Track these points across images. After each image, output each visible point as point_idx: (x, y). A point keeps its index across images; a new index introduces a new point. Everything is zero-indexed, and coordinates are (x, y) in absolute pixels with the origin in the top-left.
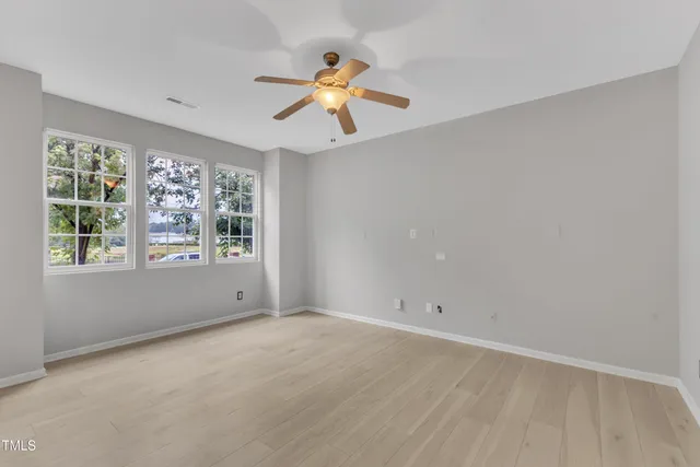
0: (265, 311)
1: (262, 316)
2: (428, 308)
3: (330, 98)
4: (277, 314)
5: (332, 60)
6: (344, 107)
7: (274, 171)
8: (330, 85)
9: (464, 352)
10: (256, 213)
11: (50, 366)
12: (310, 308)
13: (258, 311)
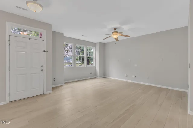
0: (96, 77)
1: (95, 78)
2: (133, 76)
3: (115, 36)
4: (99, 77)
5: (115, 29)
6: (117, 38)
7: (98, 47)
8: (115, 34)
9: (141, 85)
10: (94, 55)
11: (65, 83)
12: (105, 77)
13: (95, 77)
